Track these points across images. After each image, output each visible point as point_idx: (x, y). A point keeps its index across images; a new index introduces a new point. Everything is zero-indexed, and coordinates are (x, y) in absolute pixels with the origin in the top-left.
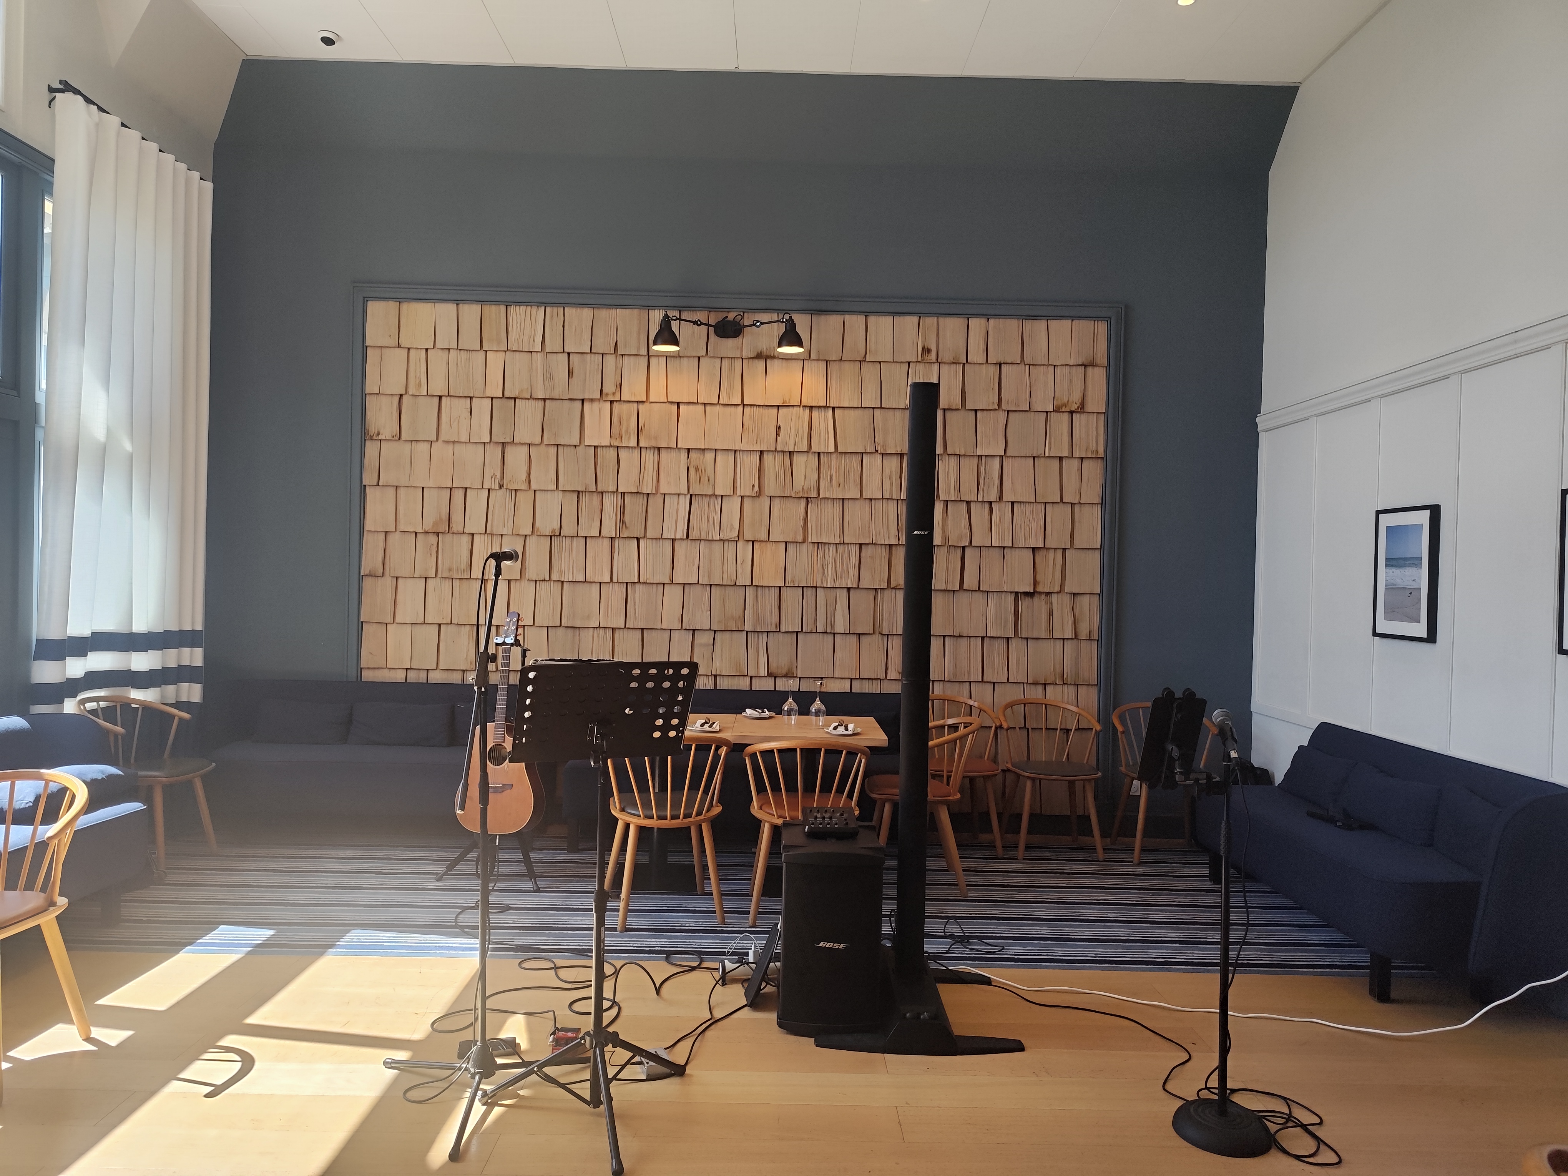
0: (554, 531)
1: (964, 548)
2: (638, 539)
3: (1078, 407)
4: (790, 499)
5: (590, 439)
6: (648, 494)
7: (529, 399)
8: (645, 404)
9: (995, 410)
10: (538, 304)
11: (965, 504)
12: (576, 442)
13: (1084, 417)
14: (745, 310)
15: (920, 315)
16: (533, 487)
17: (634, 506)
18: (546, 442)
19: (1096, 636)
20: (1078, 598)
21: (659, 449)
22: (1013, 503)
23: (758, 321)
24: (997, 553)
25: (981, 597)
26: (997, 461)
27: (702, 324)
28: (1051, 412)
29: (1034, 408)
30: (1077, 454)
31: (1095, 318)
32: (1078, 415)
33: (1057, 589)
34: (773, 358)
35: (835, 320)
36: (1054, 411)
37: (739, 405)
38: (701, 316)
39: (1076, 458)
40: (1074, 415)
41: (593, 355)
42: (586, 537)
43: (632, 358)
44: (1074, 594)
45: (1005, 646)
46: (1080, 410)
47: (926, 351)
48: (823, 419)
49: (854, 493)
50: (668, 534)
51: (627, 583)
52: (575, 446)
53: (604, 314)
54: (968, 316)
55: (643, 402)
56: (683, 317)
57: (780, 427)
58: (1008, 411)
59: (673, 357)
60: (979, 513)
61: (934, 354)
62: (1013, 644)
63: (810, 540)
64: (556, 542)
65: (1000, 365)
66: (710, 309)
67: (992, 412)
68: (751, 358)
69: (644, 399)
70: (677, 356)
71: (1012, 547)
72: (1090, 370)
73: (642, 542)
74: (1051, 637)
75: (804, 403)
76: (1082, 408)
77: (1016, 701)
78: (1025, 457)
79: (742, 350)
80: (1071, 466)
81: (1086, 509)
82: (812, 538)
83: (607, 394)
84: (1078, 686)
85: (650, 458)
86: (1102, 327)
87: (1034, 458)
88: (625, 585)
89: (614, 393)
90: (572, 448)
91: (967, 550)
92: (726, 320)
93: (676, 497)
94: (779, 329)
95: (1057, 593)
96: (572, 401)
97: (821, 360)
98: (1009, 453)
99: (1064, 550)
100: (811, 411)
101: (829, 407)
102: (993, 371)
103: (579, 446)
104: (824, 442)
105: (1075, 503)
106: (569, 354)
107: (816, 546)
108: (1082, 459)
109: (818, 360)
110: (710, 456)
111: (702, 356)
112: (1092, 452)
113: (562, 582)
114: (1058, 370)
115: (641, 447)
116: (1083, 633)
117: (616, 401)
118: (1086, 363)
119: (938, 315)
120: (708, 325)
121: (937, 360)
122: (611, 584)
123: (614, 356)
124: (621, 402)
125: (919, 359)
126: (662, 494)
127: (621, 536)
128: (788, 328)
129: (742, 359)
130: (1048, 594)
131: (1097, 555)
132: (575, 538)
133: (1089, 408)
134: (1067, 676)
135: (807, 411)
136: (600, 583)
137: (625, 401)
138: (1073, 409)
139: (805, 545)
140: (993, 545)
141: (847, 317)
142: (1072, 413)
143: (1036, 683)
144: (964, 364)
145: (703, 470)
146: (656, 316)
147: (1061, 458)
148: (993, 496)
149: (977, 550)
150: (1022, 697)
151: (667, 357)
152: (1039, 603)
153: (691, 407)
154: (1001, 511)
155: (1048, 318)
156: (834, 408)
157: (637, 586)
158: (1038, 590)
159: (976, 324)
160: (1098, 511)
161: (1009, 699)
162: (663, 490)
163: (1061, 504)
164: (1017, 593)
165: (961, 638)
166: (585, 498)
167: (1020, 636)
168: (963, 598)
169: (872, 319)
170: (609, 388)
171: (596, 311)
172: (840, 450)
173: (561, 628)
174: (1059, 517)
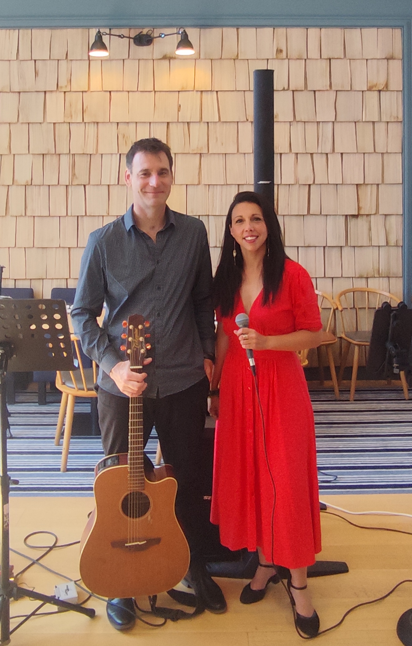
0: (27, 182)
1: (310, 185)
2: (85, 186)
3: (384, 88)
4: (188, 155)
5: (51, 118)
6: (91, 155)
7: (9, 92)
8: (87, 93)
9: (327, 90)
10: (14, 28)
11: (309, 155)
12: (41, 120)
13: (388, 93)
14: (154, 27)
15: (274, 27)
16: (13, 152)
17: (81, 163)
18: (20, 121)
19: (401, 244)
20: (388, 217)
21: (98, 123)
22: (342, 154)
23: (163, 34)
24: (332, 188)
25: (323, 219)
26: (331, 125)
27: (124, 37)
28: (365, 91)
29: (354, 88)
30: (384, 119)
31: (393, 27)
32: (384, 92)
33: (373, 212)
34: (175, 58)
35: (216, 32)
36: (368, 90)
37: (151, 91)
38: (124, 32)
39: (383, 122)
40: (381, 92)
41: (51, 61)
42: (49, 186)
43: (78, 62)
44: (386, 215)
45: (340, 252)
46: (385, 89)
47: (279, 51)
48: (210, 99)
49: (233, 150)
50: (105, 181)
51: (78, 217)
52: (40, 123)
53: (58, 32)
54: (307, 27)
55: (86, 92)
56: (112, 33)
57: (180, 106)
58: (337, 91)
59: (106, 60)
60: (319, 161)
61: (284, 54)
62: (345, 250)
63: (203, 183)
64: (29, 189)
65: (330, 59)
66: (130, 27)
67: (326, 92)
68: (159, 59)
69: (86, 90)
70: (109, 60)
71: (342, 184)
72: (391, 61)
73: (87, 187)
74: (370, 245)
75: (196, 89)
76: (387, 87)
77: (347, 290)
78: (350, 122)
79: (153, 54)
80: (381, 128)
81: (392, 157)
82: (205, 181)
83: (61, 87)
84: (390, 278)
85: (92, 129)
86: (398, 32)
87: (355, 122)
88: (76, 218)
89: (66, 86)
90: (39, 124)
91: (311, 187)
92: (142, 34)
93: (110, 156)
94: (177, 39)
95: (374, 214)
96: (38, 93)
97: (208, 59)
98: (338, 120)
99: (378, 185)
100: (202, 94)
101: (214, 91)
102: (325, 64)
103: (43, 123)
104: (211, 115)
105: (384, 153)
106: (35, 61)
107: (208, 186)
108: (388, 122)
109: (205, 59)
110: (132, 127)
111: (126, 59)
112: (394, 118)
113: (34, 217)
114: (369, 62)
115: (85, 123)
116: (392, 242)
117: (68, 92)
118: (388, 57)
119: (287, 26)
120: (129, 38)
121: (287, 57)
122: (67, 217)
123: (66, 61)
124: (70, 92)
125: (275, 57)
126: (100, 154)
127: (73, 184)
128: (183, 38)
129: (153, 60)
130: (367, 215)
131: (400, 188)
132: (42, 187)
133: (391, 87)
134: (382, 271)
135: (199, 93)
136: (60, 217)
137: (73, 92)
138: (380, 89)
139: (199, 186)
140: (329, 183)
141: (225, 29)
142: (380, 91)
143: (361, 277)
144: (305, 60)
145: (128, 137)
146: (93, 32)
147: (374, 122)
148: (328, 149)
149: (319, 186)
150: (352, 287)
151: (102, 60)
152: (361, 222)
153: (119, 93)
154: (335, 159)
155: (362, 27)
156: (217, 92)
157: (85, 218)
158: (361, 213)
159: (313, 32)
160: (399, 158)
161: (343, 289)
162: (100, 152)
163: (374, 154)
164: (346, 216)
165: (309, 248)
166: (48, 159)
167: (349, 245)
168: (310, 220)
169: (242, 30)
170: (63, 82)
171: (53, 31)
172: (222, 120)
173: (34, 249)
174: (374, 162)
